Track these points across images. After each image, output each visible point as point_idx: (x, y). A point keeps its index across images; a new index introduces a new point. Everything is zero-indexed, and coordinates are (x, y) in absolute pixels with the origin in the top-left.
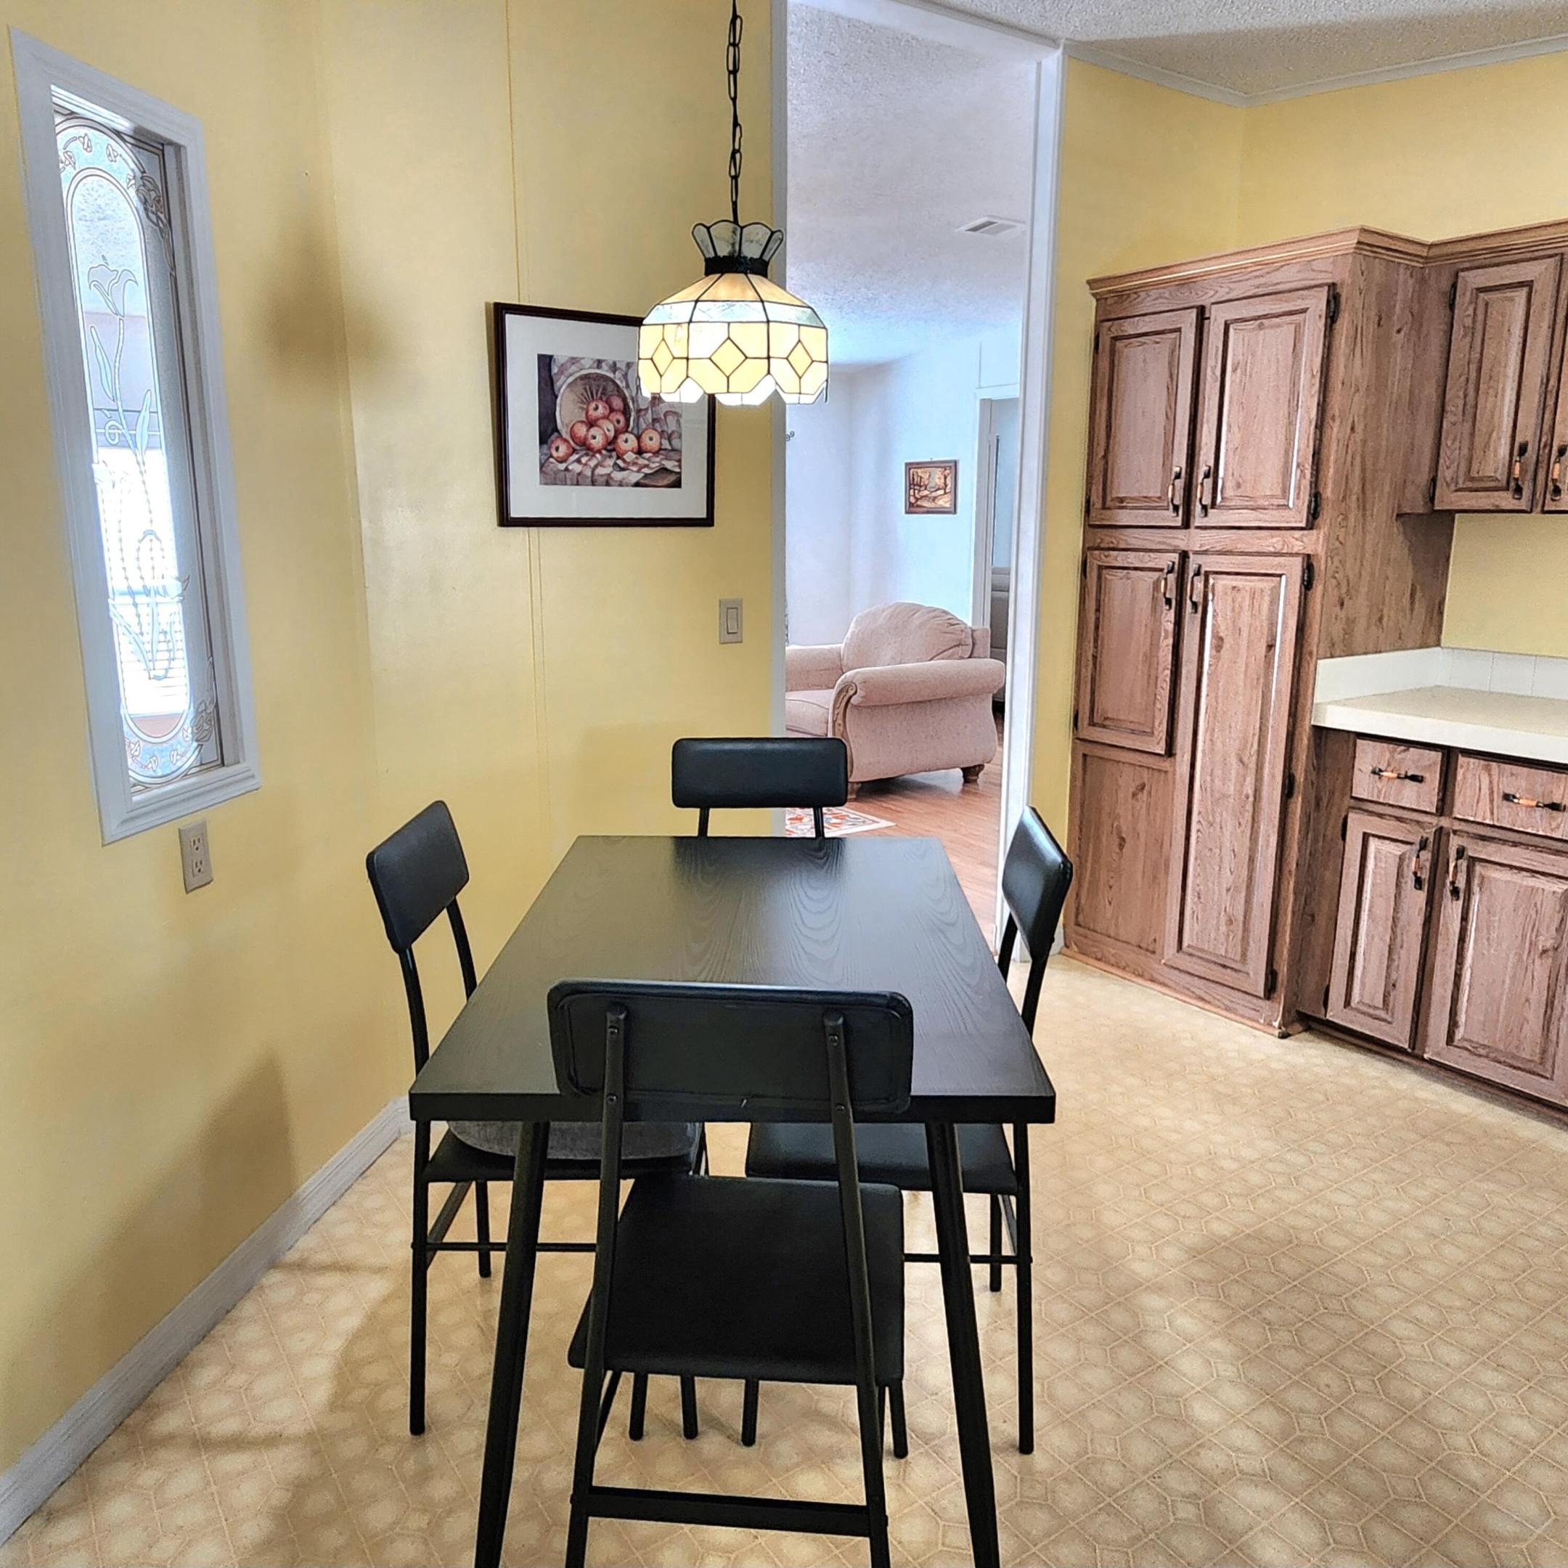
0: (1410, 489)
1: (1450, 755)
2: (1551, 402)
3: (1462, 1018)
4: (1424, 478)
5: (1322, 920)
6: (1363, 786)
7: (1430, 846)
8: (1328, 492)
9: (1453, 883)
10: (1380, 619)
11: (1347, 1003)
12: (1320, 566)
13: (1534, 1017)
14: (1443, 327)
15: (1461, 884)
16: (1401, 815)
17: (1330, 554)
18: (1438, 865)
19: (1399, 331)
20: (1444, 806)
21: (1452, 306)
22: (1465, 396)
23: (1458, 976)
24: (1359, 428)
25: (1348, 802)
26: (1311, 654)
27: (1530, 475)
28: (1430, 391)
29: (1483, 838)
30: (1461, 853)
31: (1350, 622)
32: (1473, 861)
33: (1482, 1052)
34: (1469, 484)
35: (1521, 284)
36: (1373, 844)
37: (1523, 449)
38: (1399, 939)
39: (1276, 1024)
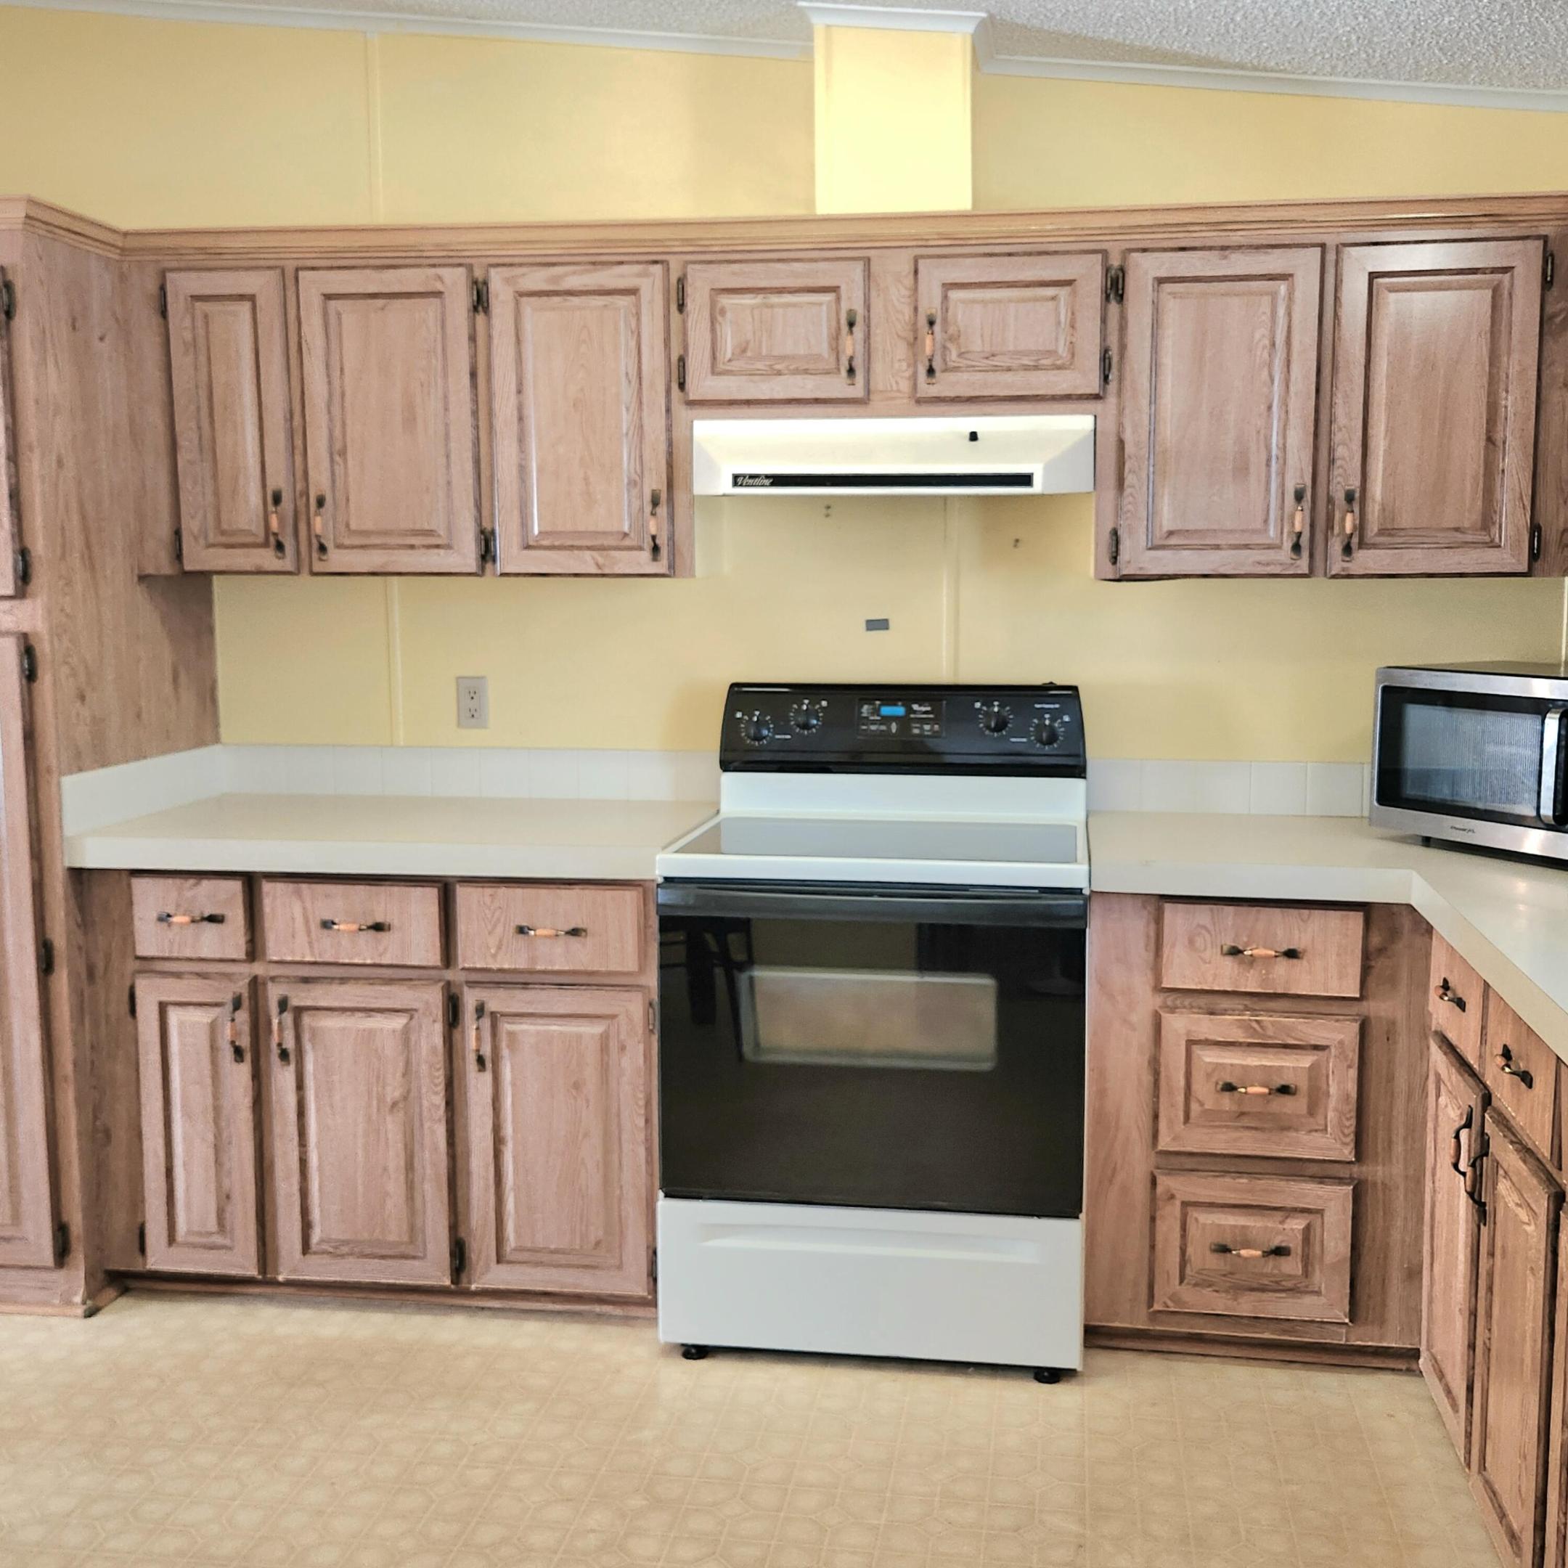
0: (150, 545)
1: (251, 881)
2: (299, 442)
3: (316, 1215)
4: (164, 531)
5: (121, 1134)
6: (149, 940)
7: (246, 1003)
8: (39, 547)
9: (280, 1045)
10: (139, 716)
11: (172, 1239)
12: (44, 650)
13: (395, 1187)
14: (158, 339)
15: (290, 1044)
16: (202, 969)
17: (57, 632)
18: (258, 1027)
19: (102, 339)
20: (254, 950)
21: (164, 313)
22: (199, 428)
23: (303, 1162)
24: (70, 462)
25: (132, 965)
26: (49, 771)
27: (289, 530)
28: (154, 417)
29: (306, 980)
30: (283, 1005)
31: (98, 724)
32: (299, 1011)
33: (345, 1249)
34: (223, 539)
35: (241, 297)
36: (174, 1016)
37: (277, 499)
38: (225, 1135)
39: (78, 1299)
